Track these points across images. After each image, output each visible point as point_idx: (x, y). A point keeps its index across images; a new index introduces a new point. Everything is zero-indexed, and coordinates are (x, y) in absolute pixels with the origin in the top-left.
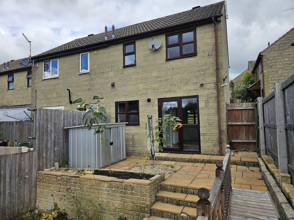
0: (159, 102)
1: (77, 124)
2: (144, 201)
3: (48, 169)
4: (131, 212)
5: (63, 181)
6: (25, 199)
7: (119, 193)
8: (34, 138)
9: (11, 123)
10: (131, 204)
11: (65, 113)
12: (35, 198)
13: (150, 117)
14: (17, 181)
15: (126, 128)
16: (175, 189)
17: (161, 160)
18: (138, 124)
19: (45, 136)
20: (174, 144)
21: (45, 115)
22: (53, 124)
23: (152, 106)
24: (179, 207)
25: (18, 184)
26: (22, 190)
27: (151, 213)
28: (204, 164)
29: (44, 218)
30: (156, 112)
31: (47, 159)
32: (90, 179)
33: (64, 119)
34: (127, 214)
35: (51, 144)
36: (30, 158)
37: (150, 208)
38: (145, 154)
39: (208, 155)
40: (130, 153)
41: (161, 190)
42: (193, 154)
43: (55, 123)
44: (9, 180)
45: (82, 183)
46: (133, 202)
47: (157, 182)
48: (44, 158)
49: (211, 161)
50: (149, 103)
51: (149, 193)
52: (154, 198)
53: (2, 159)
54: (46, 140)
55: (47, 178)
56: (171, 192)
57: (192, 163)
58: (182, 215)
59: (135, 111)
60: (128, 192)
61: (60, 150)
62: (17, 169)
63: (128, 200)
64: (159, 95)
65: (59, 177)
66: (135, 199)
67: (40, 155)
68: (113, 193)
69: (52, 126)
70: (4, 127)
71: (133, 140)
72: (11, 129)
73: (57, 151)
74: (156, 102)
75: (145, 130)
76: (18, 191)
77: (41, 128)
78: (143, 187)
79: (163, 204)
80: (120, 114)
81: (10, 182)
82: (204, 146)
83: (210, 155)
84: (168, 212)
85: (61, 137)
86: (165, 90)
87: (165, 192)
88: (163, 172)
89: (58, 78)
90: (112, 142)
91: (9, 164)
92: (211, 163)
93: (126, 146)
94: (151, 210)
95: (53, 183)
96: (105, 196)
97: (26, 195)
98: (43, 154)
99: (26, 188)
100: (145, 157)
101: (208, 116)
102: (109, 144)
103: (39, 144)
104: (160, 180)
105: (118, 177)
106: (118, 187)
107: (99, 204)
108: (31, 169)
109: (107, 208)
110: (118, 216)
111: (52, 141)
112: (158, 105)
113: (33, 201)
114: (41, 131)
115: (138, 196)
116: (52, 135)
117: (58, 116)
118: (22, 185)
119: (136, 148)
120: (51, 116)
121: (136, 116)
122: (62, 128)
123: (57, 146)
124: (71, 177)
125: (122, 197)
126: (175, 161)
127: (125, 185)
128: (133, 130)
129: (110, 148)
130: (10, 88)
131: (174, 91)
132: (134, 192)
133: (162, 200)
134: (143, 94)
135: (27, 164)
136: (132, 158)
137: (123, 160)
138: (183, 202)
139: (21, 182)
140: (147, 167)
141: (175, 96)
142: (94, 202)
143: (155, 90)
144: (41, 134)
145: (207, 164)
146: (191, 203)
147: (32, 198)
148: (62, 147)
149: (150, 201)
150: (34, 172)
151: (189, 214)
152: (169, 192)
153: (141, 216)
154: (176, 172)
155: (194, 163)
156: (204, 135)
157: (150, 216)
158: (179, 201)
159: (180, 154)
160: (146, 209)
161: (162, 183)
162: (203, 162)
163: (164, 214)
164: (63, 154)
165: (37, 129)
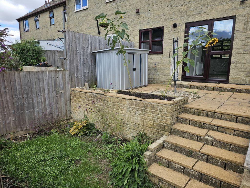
0: (186, 27)
1: (103, 47)
2: (165, 120)
3: (80, 88)
4: (150, 129)
5: (90, 97)
6: (62, 109)
7: (139, 110)
8: (66, 59)
9: (53, 52)
10: (151, 121)
11: (92, 38)
12: (70, 110)
13: (176, 39)
14: (54, 94)
15: (149, 57)
16: (199, 113)
17: (183, 88)
18: (161, 53)
19: (75, 58)
20: (197, 75)
21: (74, 38)
22: (81, 47)
23: (178, 32)
24: (203, 130)
25: (55, 97)
26: (59, 102)
27: (171, 132)
28: (232, 93)
29: (76, 125)
30: (181, 39)
31: (78, 79)
32: (113, 97)
33: (91, 44)
34: (146, 130)
35: (81, 65)
36: (64, 76)
37: (171, 127)
38: (166, 82)
39: (237, 84)
40: (152, 81)
41: (183, 112)
42: (219, 83)
43: (83, 47)
44: (47, 93)
45: (106, 99)
46: (153, 120)
47: (180, 104)
48: (76, 78)
49: (241, 90)
50: (175, 29)
51: (171, 113)
52: (175, 118)
53: (40, 75)
54: (76, 62)
55: (78, 94)
56: (194, 115)
57: (218, 91)
58: (206, 137)
59: (159, 39)
60: (149, 110)
61: (89, 72)
62: (53, 84)
63: (148, 117)
64: (187, 19)
65: (87, 93)
66: (155, 117)
67: (71, 75)
68: (134, 110)
69: (81, 50)
70: (48, 55)
71: (155, 68)
72: (54, 57)
73: (86, 73)
74: (183, 28)
75: (168, 59)
76: (56, 103)
77: (71, 50)
78: (164, 107)
79: (185, 125)
80: (143, 42)
81: (49, 94)
82: (233, 74)
83: (240, 84)
84: (190, 133)
85: (89, 60)
86: (195, 12)
87: (187, 114)
88: (186, 95)
89: (87, 9)
90: (135, 68)
91: (46, 79)
92: (240, 92)
93: (148, 74)
94: (172, 129)
95: (83, 99)
96: (126, 113)
97: (62, 107)
98: (74, 74)
99: (63, 101)
100: (166, 85)
101: (245, 40)
102: (132, 70)
103: (70, 65)
104: (183, 103)
105: (139, 97)
106: (138, 105)
107: (121, 119)
108: (65, 85)
109: (128, 123)
110: (138, 131)
111: (82, 63)
112: (185, 30)
113: (68, 112)
114: (71, 53)
115: (158, 115)
116: (81, 58)
117: (86, 40)
118: (59, 99)
119: (158, 77)
120: (79, 39)
121: (159, 47)
122: (90, 52)
123: (86, 69)
124: (97, 94)
125: (142, 114)
126: (198, 89)
127: (146, 104)
128: (155, 58)
129: (133, 73)
130: (52, 24)
131: (207, 13)
132: (154, 110)
133: (184, 121)
134: (169, 19)
135: (61, 80)
136: (154, 85)
137: (145, 86)
138: (208, 126)
139: (58, 95)
140: (168, 92)
141: (206, 19)
142: (117, 117)
143: (183, 12)
144: (71, 56)
145: (235, 93)
146: (218, 127)
147: (68, 109)
148: (91, 69)
149: (171, 121)
150: (68, 89)
151: (215, 137)
152: (192, 115)
153: (160, 134)
154: (200, 98)
155: (219, 92)
156: (236, 62)
157: (170, 134)
158: (204, 124)
159: (204, 83)
160: (166, 128)
161: (185, 105)
162: (231, 90)
163: (186, 134)
164: (92, 76)
165: (68, 50)
